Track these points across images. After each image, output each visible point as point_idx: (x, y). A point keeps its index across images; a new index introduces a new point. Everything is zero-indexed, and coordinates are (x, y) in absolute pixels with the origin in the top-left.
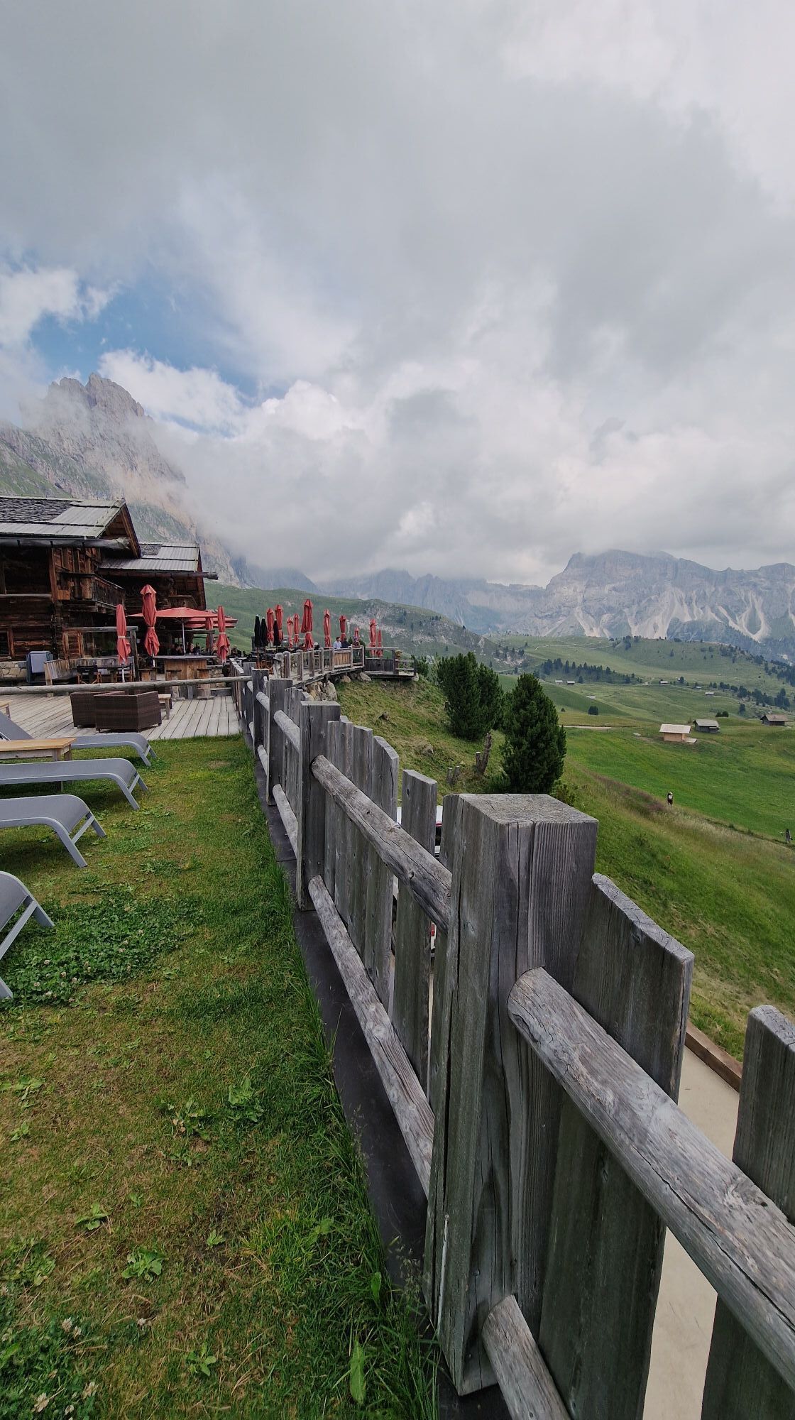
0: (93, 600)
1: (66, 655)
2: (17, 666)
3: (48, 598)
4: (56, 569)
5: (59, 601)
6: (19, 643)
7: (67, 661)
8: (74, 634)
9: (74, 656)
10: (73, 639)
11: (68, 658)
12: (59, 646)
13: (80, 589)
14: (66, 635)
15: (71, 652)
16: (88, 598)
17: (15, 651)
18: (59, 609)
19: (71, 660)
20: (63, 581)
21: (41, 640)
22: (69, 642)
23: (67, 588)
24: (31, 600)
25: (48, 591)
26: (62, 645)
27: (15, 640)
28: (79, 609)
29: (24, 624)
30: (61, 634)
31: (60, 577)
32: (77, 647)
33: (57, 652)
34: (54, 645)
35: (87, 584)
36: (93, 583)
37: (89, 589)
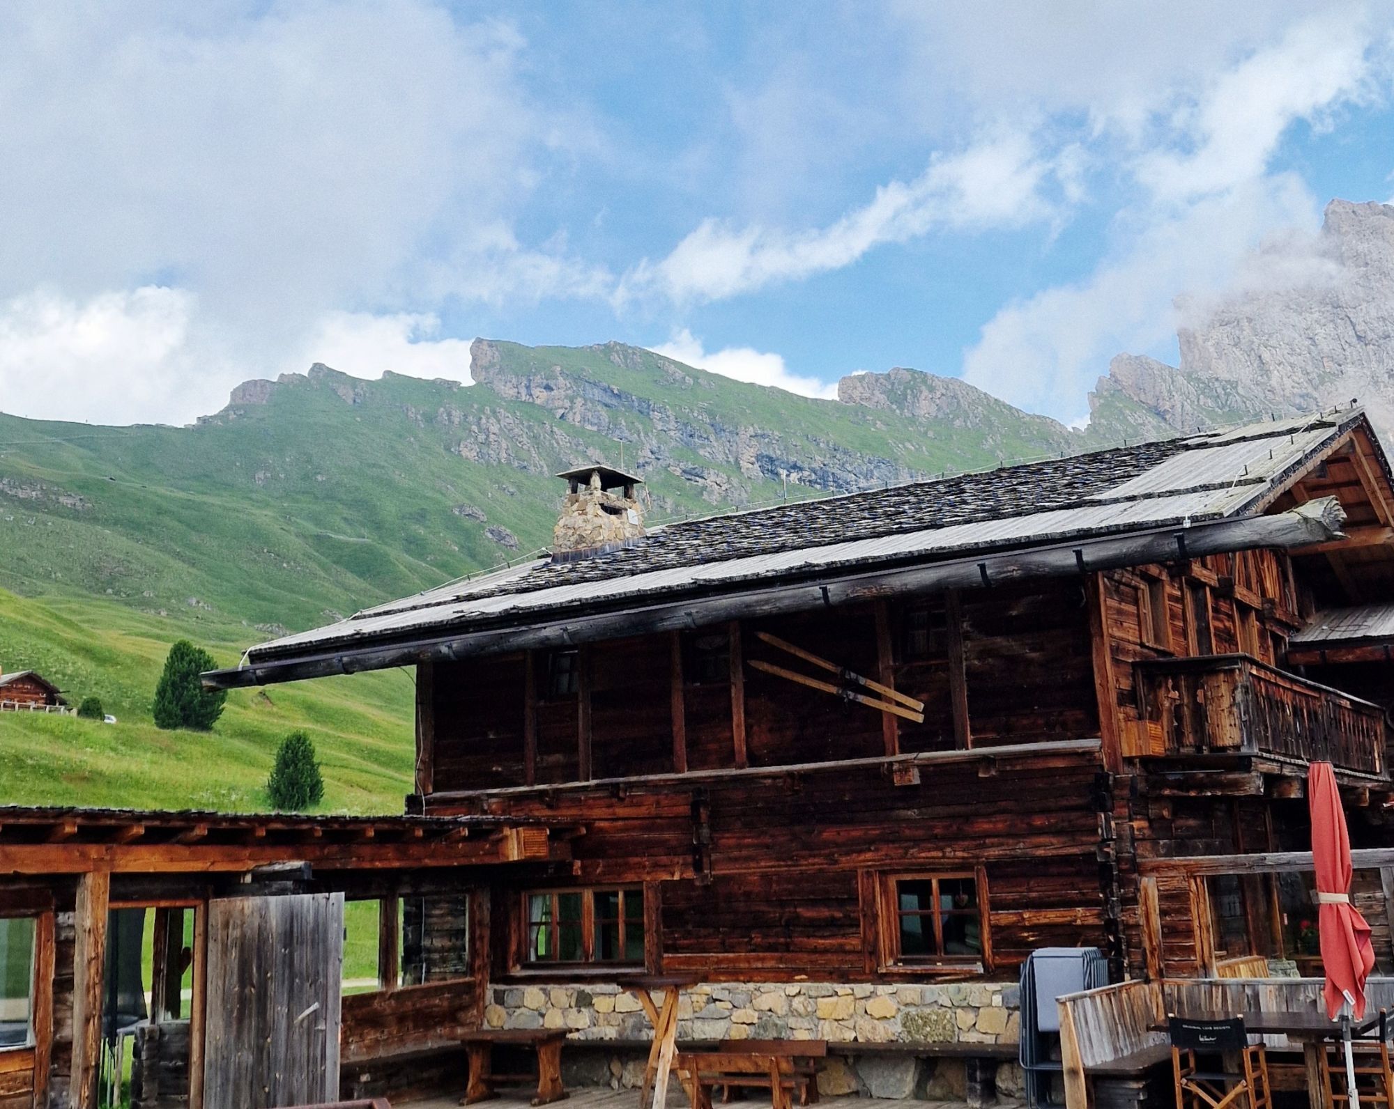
0: (1244, 750)
1: (1154, 963)
2: (997, 1000)
3: (1087, 754)
4: (1116, 650)
5: (1129, 761)
6: (1006, 917)
7: (1156, 986)
8: (1177, 881)
9: (1178, 970)
10: (1175, 901)
11: (1160, 973)
12: (1128, 927)
13: (1200, 715)
14: (1150, 885)
15: (1171, 950)
16: (1228, 742)
17: (996, 946)
18: (1126, 792)
19: (1171, 983)
20: (1142, 690)
21: (1070, 904)
22: (1163, 913)
23: (1155, 717)
24: (1040, 764)
25: (1090, 727)
26: (1137, 926)
27: (996, 906)
28: (1201, 786)
29: (1021, 848)
30: (1136, 884)
31: (1134, 675)
32: (1189, 933)
33: (1119, 953)
34: (1111, 926)
35: (1222, 696)
36: (1239, 690)
37: (1230, 712)
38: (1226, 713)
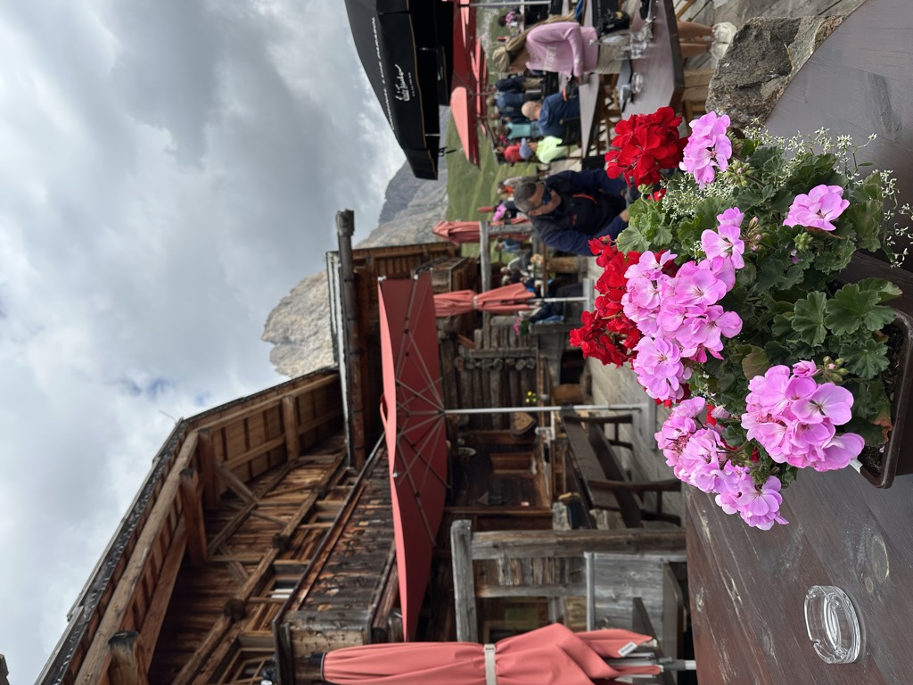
35: (316, 644)
36: (311, 626)
37: (331, 638)
38: (332, 642)
